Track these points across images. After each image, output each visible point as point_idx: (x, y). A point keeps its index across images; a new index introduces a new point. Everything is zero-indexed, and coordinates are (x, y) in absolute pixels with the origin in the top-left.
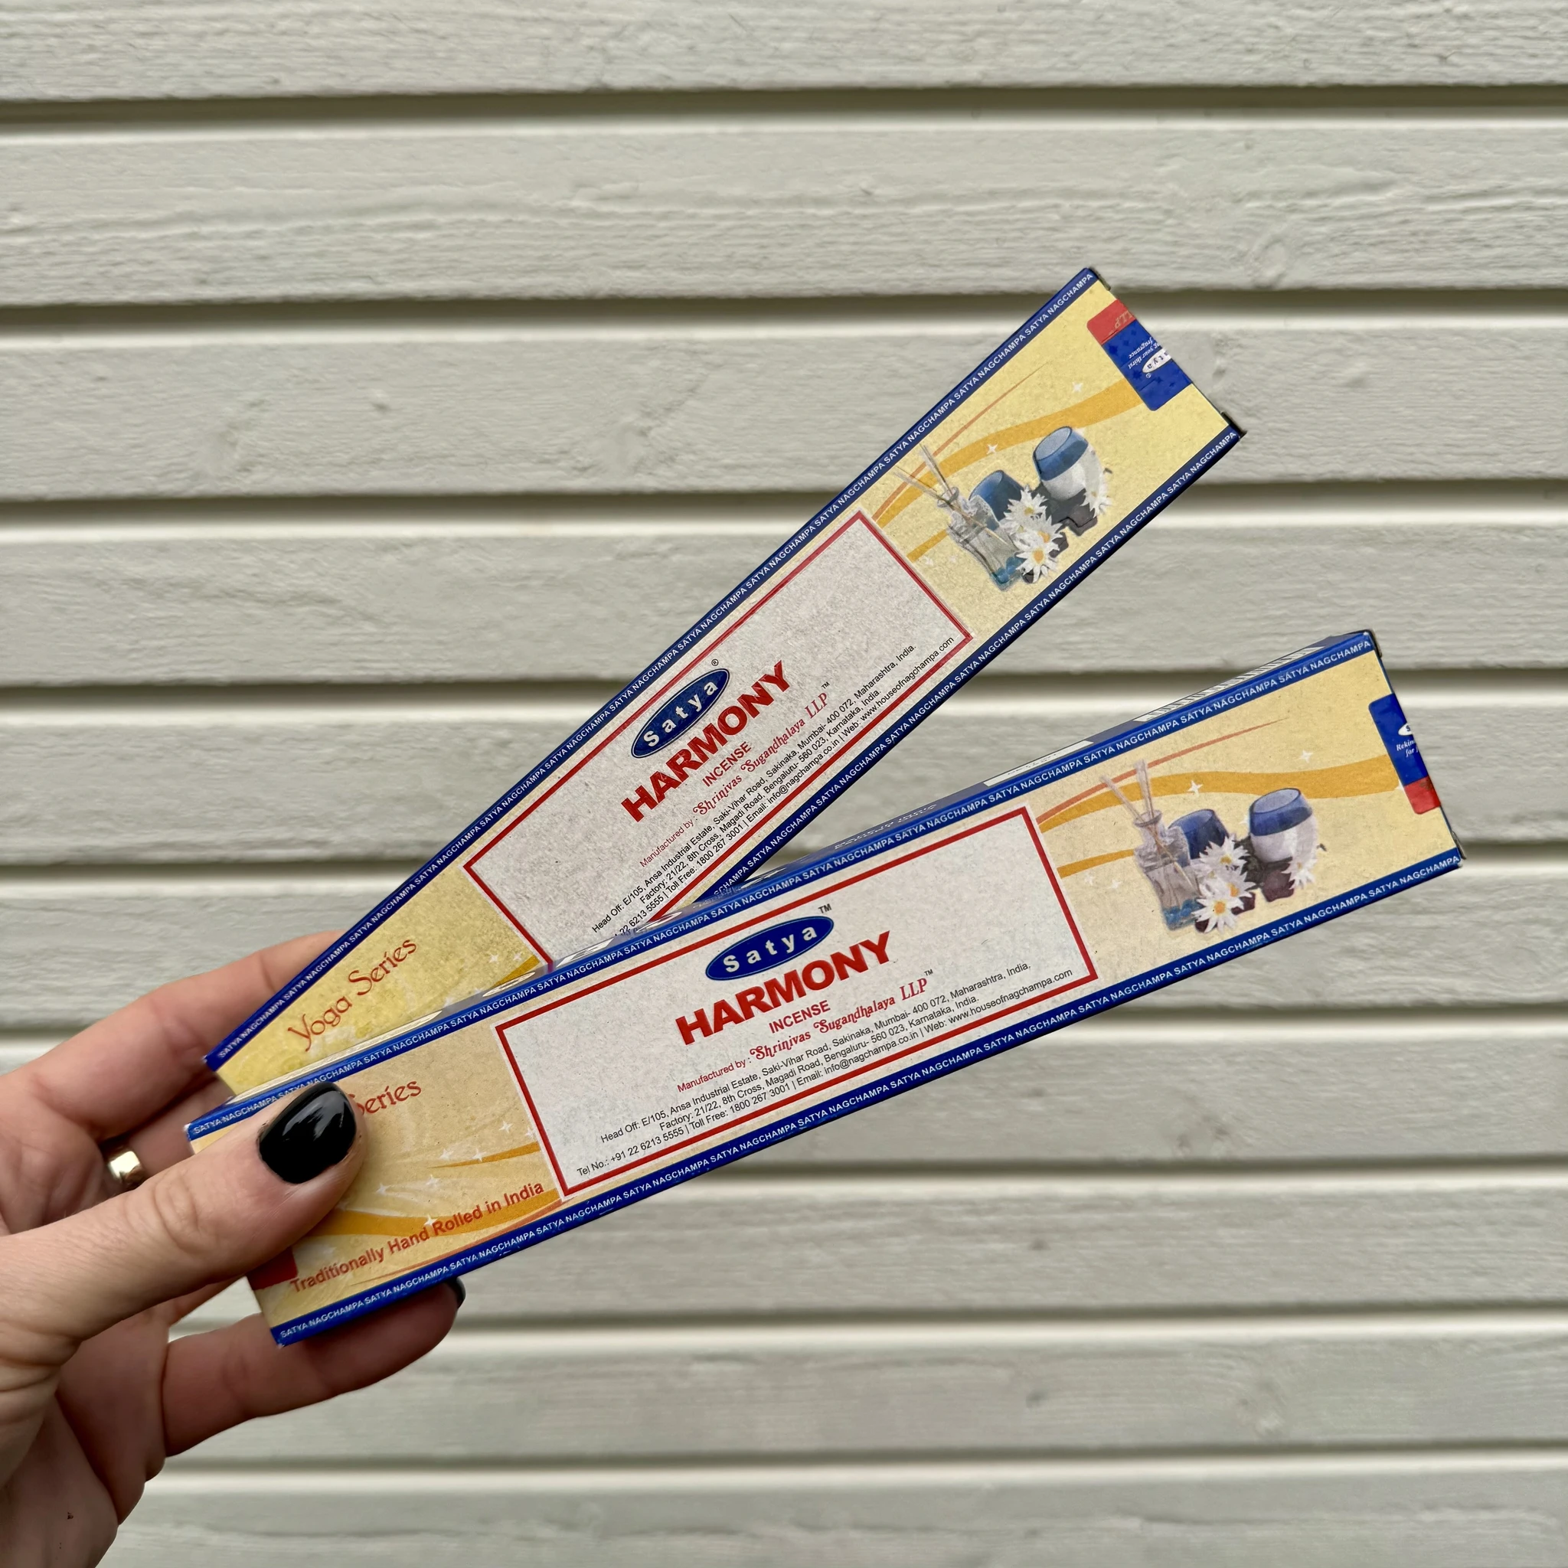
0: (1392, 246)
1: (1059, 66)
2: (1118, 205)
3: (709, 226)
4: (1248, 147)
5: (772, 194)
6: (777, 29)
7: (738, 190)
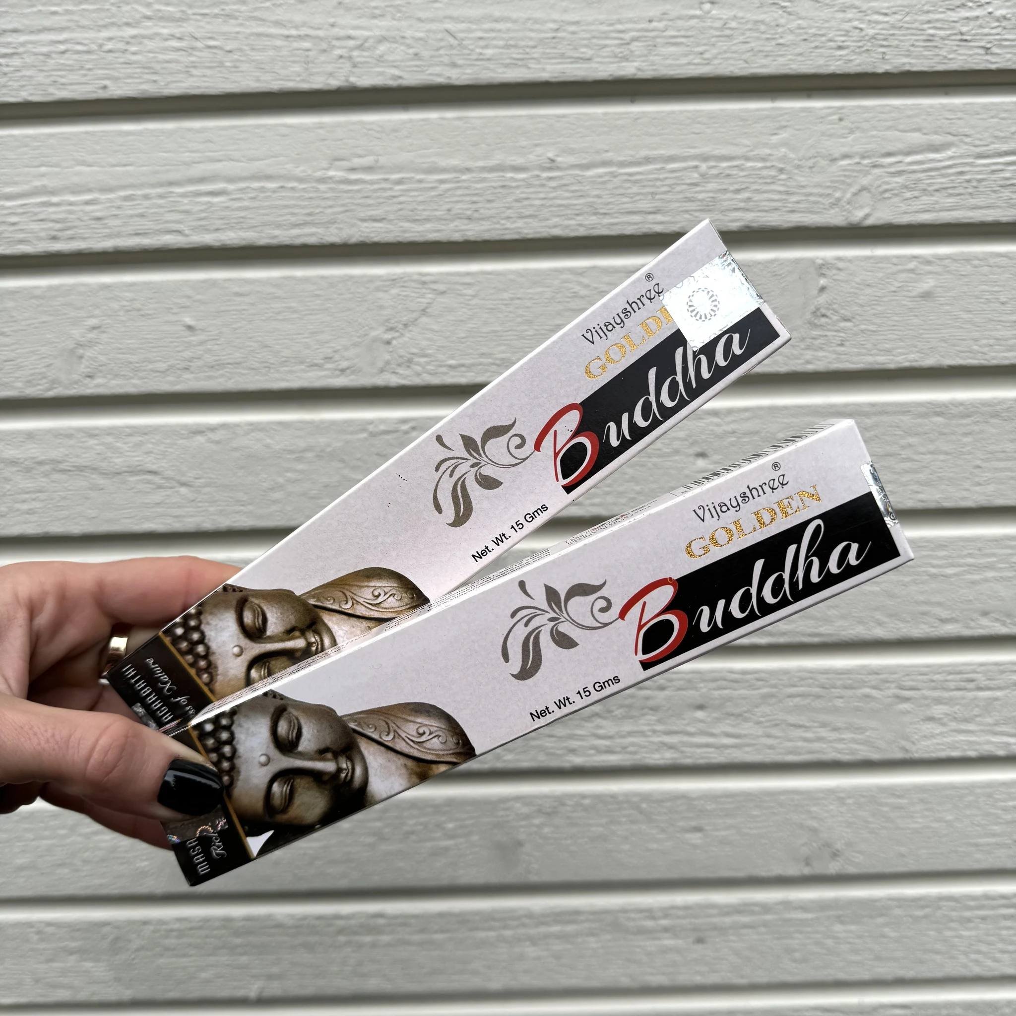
0: (950, 191)
1: (696, 61)
2: (743, 165)
3: (433, 188)
4: (841, 120)
5: (480, 164)
6: (481, 38)
7: (455, 162)
